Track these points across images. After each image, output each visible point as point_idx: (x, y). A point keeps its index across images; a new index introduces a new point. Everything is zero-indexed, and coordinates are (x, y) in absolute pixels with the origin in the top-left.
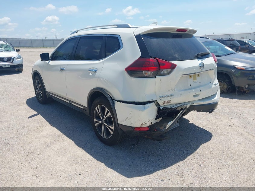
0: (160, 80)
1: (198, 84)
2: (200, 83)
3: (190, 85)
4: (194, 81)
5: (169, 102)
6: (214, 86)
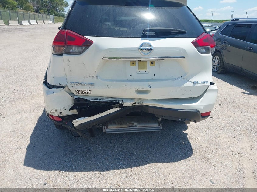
0: (68, 60)
1: (150, 76)
2: (155, 75)
3: (131, 76)
4: (140, 70)
5: (88, 92)
6: (188, 84)
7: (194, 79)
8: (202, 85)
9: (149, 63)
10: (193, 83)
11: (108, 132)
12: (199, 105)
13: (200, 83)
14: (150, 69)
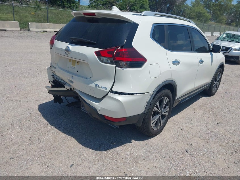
1: (75, 71)
3: (68, 68)
4: (73, 66)
6: (93, 85)
7: (96, 83)
8: (101, 89)
9: (76, 62)
10: (95, 85)
11: (82, 109)
12: (97, 105)
13: (100, 87)
14: (76, 67)
